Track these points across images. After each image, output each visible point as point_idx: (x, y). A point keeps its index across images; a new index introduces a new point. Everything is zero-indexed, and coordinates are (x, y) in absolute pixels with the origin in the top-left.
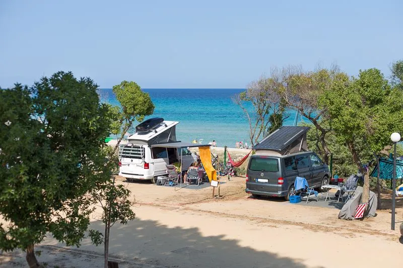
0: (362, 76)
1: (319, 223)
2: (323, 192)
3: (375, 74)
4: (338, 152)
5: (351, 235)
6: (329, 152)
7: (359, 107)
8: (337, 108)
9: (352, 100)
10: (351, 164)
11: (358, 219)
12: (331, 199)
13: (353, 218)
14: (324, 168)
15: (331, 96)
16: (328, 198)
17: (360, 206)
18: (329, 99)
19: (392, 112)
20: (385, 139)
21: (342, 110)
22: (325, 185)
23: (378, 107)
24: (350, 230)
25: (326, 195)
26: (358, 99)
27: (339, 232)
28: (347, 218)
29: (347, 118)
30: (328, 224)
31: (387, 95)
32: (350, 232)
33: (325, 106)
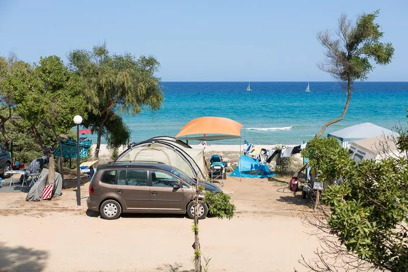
0: (43, 62)
1: (8, 207)
2: (6, 178)
3: (56, 61)
4: (16, 139)
5: (41, 215)
6: (9, 139)
7: (42, 92)
8: (20, 93)
9: (35, 86)
10: (29, 150)
11: (46, 199)
12: (15, 184)
13: (41, 199)
14: (6, 155)
15: (14, 82)
16: (12, 184)
17: (47, 186)
18: (13, 85)
19: (73, 96)
20: (68, 122)
21: (26, 95)
22: (7, 171)
23: (60, 92)
24: (40, 210)
25: (10, 180)
26: (41, 84)
27: (29, 213)
28: (35, 199)
29: (30, 103)
30: (17, 207)
31: (67, 80)
32: (39, 212)
33: (9, 92)
